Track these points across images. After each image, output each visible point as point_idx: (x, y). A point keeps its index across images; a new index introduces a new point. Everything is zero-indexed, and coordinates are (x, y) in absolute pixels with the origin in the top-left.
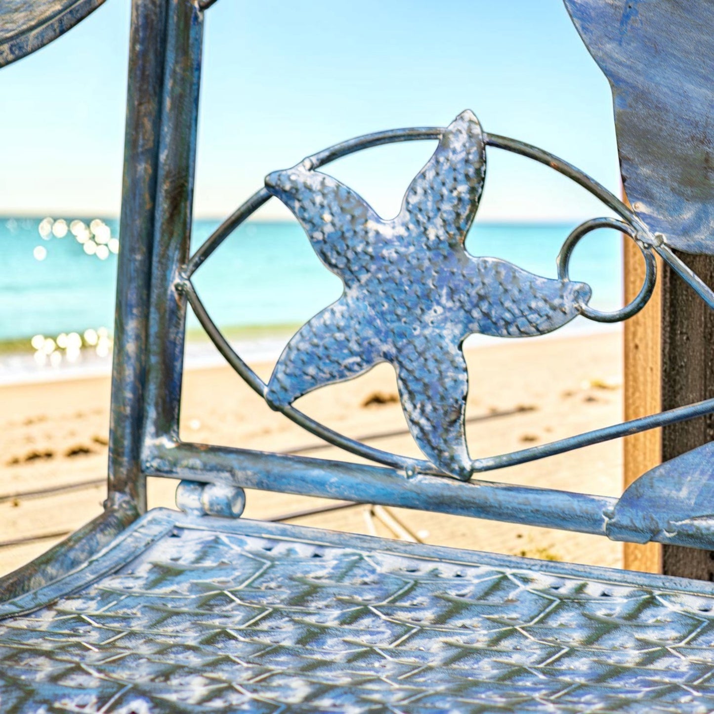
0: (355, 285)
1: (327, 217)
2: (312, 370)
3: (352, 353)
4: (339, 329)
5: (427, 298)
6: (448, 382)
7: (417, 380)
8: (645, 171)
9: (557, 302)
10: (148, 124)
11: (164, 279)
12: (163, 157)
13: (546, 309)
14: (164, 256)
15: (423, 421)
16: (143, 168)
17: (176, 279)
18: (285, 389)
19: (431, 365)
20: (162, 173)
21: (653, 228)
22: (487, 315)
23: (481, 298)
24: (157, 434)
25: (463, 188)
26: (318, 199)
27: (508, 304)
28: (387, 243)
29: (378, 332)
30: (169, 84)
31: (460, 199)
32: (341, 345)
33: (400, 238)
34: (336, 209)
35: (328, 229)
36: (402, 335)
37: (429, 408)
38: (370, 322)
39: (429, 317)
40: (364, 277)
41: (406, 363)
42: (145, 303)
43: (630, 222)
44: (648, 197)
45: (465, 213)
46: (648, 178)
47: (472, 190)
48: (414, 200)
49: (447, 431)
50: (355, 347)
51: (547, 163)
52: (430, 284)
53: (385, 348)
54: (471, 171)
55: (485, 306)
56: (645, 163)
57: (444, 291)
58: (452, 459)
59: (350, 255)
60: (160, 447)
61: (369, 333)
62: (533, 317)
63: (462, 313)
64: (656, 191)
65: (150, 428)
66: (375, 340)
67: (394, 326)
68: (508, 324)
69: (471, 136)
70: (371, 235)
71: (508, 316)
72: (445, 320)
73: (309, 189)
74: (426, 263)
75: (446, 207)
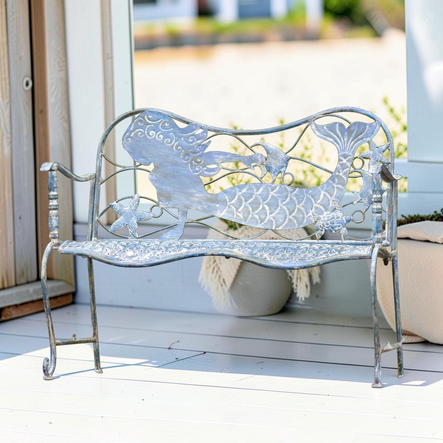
0: (122, 216)
1: (118, 208)
2: (116, 227)
3: (122, 224)
4: (120, 221)
5: (132, 216)
6: (135, 227)
7: (131, 227)
8: (161, 198)
9: (150, 215)
10: (93, 199)
11: (95, 218)
12: (95, 203)
13: (148, 216)
14: (95, 215)
15: (132, 232)
16: (92, 205)
17: (97, 218)
18: (112, 230)
19: (133, 224)
20: (95, 205)
21: (162, 205)
22: (140, 218)
23: (139, 216)
24: (94, 238)
25: (137, 203)
26: (117, 206)
27: (143, 216)
28: (126, 210)
29: (125, 221)
30: (96, 194)
31: (136, 204)
32: (120, 223)
33: (128, 209)
34: (119, 207)
35: (118, 209)
36: (129, 221)
37: (133, 230)
38: (124, 220)
39: (132, 219)
40: (123, 215)
41: (129, 225)
42: (92, 222)
43: (159, 205)
44: (162, 201)
45: (137, 206)
46: (162, 199)
47: (138, 203)
48: (130, 205)
49: (135, 232)
50: (122, 223)
51: (148, 199)
52: (132, 215)
53: (126, 223)
54: (138, 200)
55: (140, 217)
56: (161, 197)
57: (134, 215)
58: (136, 236)
59: (121, 212)
60: (95, 239)
61: (124, 221)
62: (146, 217)
63: (137, 218)
64: (163, 201)
65: (93, 237)
66: (125, 222)
67: (128, 220)
68: (143, 219)
69: (137, 196)
70: (124, 210)
71: (143, 218)
72: (135, 219)
73: (115, 205)
74: (132, 212)
75: (134, 205)
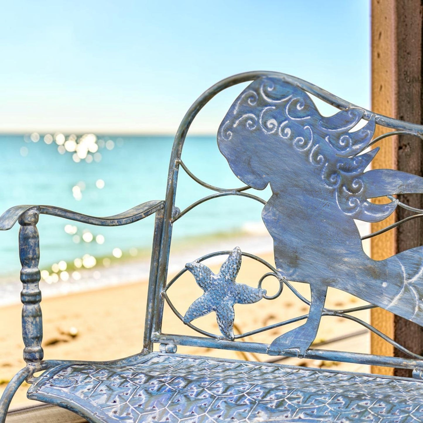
0: (207, 291)
1: (201, 274)
2: (195, 313)
3: (205, 309)
4: (202, 303)
5: (225, 294)
6: (229, 315)
7: (221, 315)
8: (281, 260)
9: (257, 294)
10: (157, 253)
11: (159, 291)
12: (160, 260)
13: (255, 296)
14: (159, 285)
15: (222, 326)
16: (155, 264)
17: (162, 291)
18: (188, 319)
19: (225, 311)
20: (160, 264)
21: (282, 275)
22: (240, 298)
23: (238, 294)
24: (155, 331)
25: (235, 266)
26: (199, 269)
27: (245, 295)
28: (215, 280)
29: (212, 303)
30: (162, 241)
31: (234, 269)
32: (203, 307)
33: (219, 279)
34: (203, 272)
35: (201, 277)
36: (218, 304)
37: (224, 322)
38: (210, 301)
39: (225, 299)
40: (209, 289)
41: (219, 311)
42: (154, 299)
43: (276, 274)
44: (281, 267)
45: (235, 272)
46: (281, 262)
47: (237, 266)
48: (223, 269)
49: (228, 328)
50: (206, 307)
51: (256, 259)
52: (226, 290)
53: (214, 307)
54: (237, 261)
55: (239, 296)
56: (281, 258)
57: (229, 292)
58: (229, 335)
59: (206, 283)
60: (155, 335)
61: (210, 303)
62: (251, 298)
63: (233, 298)
64: (283, 265)
65: (153, 330)
66: (211, 305)
67: (216, 301)
68: (245, 300)
69: (238, 253)
70: (211, 278)
71: (245, 298)
72: (229, 300)
73: (196, 267)
74: (225, 285)
75: (231, 271)
